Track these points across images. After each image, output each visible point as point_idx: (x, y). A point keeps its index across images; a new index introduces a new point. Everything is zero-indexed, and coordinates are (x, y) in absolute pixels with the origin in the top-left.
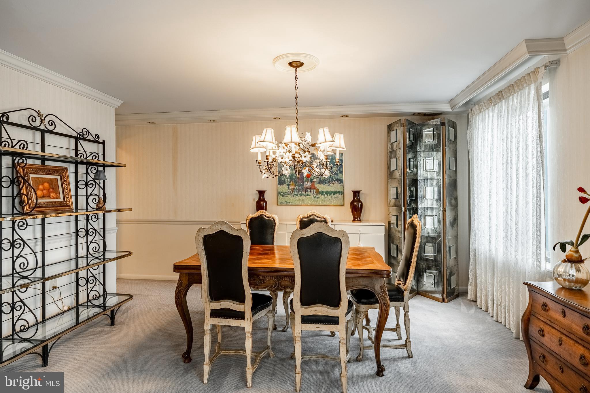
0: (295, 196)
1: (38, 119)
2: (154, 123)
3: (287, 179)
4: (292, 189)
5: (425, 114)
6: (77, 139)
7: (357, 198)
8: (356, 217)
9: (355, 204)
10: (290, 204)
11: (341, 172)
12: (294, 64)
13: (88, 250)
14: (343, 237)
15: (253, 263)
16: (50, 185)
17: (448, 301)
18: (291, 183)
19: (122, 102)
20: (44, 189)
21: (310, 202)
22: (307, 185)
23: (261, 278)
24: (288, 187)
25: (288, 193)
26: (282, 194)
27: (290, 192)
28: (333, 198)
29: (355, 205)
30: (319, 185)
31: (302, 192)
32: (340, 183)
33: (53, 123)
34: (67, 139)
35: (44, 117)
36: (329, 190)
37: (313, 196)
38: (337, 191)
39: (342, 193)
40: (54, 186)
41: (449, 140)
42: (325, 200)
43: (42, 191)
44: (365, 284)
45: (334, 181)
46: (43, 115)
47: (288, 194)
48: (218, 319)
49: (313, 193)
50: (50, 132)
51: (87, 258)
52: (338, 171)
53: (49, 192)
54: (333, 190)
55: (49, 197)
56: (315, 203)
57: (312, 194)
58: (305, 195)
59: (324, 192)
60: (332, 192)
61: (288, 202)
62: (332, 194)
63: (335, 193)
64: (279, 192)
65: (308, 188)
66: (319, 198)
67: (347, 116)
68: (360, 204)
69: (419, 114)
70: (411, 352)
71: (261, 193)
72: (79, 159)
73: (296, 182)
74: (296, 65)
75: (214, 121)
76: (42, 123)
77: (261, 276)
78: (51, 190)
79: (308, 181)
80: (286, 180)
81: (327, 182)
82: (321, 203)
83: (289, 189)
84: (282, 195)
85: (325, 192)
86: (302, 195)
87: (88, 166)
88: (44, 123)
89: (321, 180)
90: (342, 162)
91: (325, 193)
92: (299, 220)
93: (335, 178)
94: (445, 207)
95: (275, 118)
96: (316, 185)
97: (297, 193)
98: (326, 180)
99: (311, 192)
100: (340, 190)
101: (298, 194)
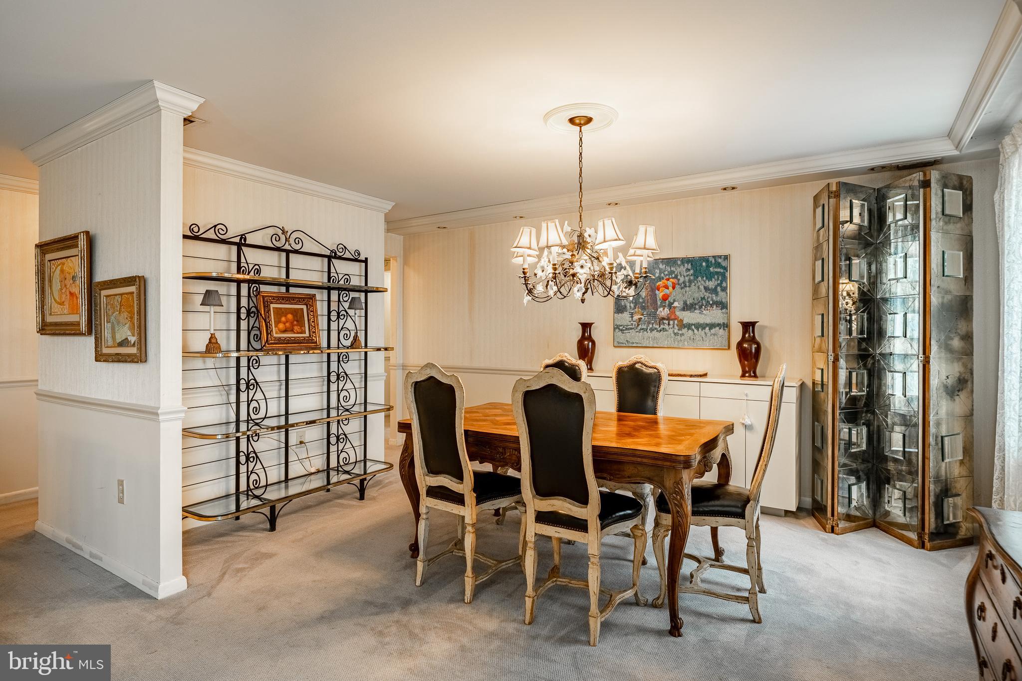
0: (642, 331)
1: (283, 238)
2: (444, 228)
3: (630, 303)
4: (637, 320)
5: (898, 166)
6: (329, 258)
7: (749, 336)
8: (747, 369)
9: (745, 345)
10: (634, 345)
11: (724, 289)
12: (577, 121)
13: (339, 400)
14: (585, 393)
15: (497, 428)
16: (294, 316)
17: (933, 549)
18: (636, 310)
19: (394, 204)
20: (287, 322)
21: (668, 341)
22: (663, 313)
23: (501, 450)
24: (631, 316)
25: (631, 327)
26: (621, 328)
27: (634, 324)
28: (709, 334)
29: (745, 347)
30: (683, 312)
31: (654, 325)
32: (721, 309)
33: (300, 240)
34: (320, 259)
35: (289, 234)
36: (702, 322)
37: (674, 331)
38: (717, 322)
39: (726, 326)
40: (298, 318)
41: (943, 214)
42: (693, 339)
43: (285, 324)
44: (648, 476)
45: (711, 305)
46: (287, 232)
47: (631, 329)
48: (435, 500)
49: (673, 327)
50: (296, 252)
51: (338, 409)
52: (719, 288)
53: (293, 325)
54: (708, 321)
55: (292, 331)
56: (676, 343)
57: (671, 329)
58: (659, 329)
59: (692, 325)
60: (707, 325)
61: (631, 342)
62: (707, 328)
63: (712, 326)
64: (617, 325)
65: (663, 319)
66: (682, 335)
67: (733, 188)
68: (754, 346)
69: (883, 168)
70: (758, 612)
71: (586, 326)
72: (331, 284)
73: (643, 308)
74: (580, 122)
75: (521, 217)
76: (287, 242)
77: (500, 447)
78: (295, 323)
79: (665, 306)
80: (628, 305)
81: (697, 307)
82: (686, 343)
83: (632, 319)
84: (622, 330)
85: (694, 325)
86: (653, 330)
87: (340, 292)
88: (289, 241)
89: (686, 304)
90: (725, 271)
91: (693, 327)
92: (615, 370)
93: (712, 300)
94: (927, 354)
95: (609, 204)
96: (678, 313)
97: (645, 327)
98: (695, 304)
99: (669, 324)
100: (721, 321)
101: (647, 329)
